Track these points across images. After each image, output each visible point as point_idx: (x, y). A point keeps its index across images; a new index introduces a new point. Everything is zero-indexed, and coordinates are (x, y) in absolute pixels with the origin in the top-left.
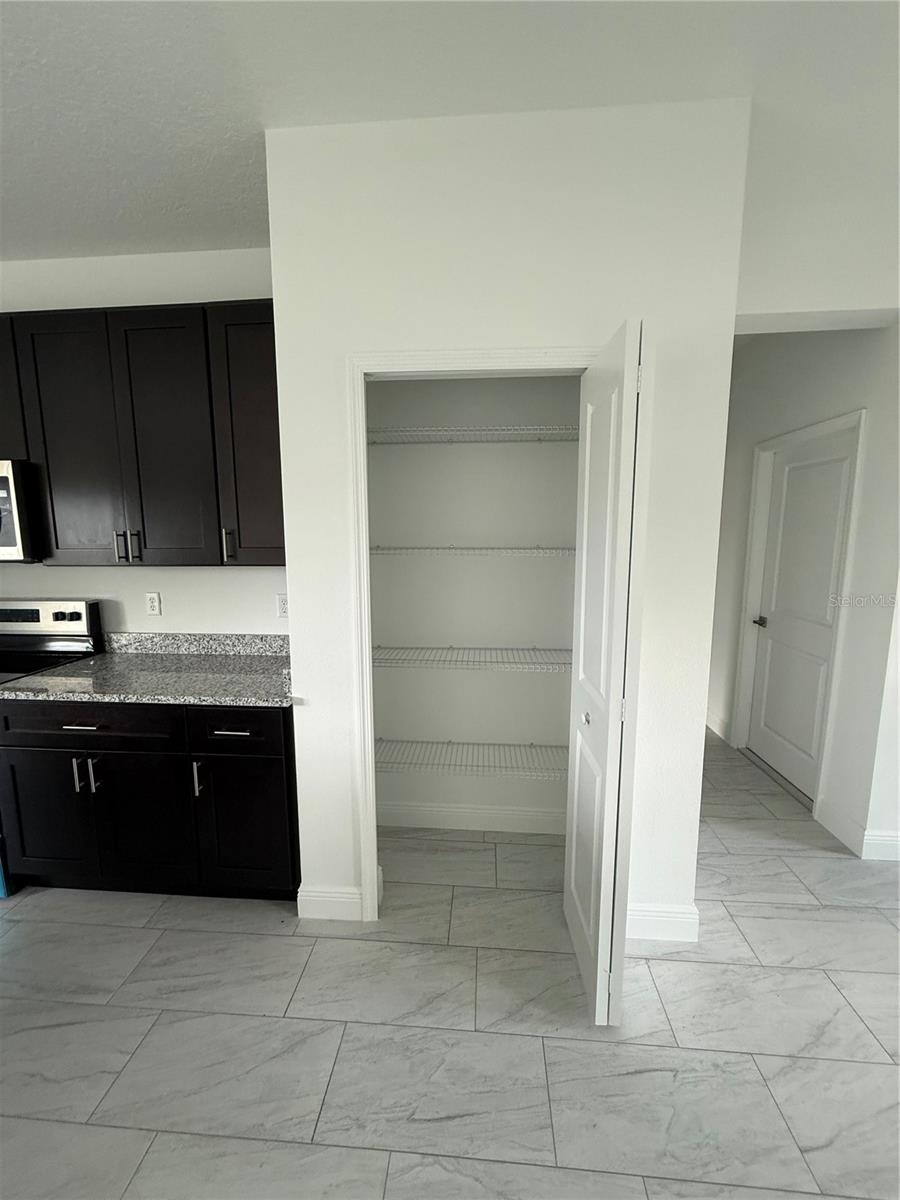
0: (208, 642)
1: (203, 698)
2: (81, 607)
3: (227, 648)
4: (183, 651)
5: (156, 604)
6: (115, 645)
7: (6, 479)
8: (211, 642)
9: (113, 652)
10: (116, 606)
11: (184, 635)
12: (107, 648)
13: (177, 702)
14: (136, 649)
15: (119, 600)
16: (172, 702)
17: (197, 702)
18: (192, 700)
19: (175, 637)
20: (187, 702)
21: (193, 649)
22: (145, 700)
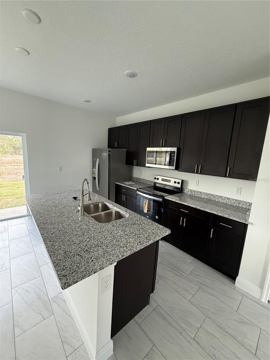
0: (210, 196)
1: (218, 213)
2: (180, 181)
3: (216, 199)
4: (202, 196)
5: (197, 183)
6: (185, 191)
7: (175, 151)
8: (211, 196)
9: (184, 193)
10: (187, 182)
11: (204, 193)
12: (183, 192)
13: (211, 212)
14: (190, 193)
15: (188, 180)
16: (209, 211)
17: (216, 214)
18: (215, 213)
19: (201, 192)
20: (213, 213)
21: (205, 197)
22: (201, 209)
